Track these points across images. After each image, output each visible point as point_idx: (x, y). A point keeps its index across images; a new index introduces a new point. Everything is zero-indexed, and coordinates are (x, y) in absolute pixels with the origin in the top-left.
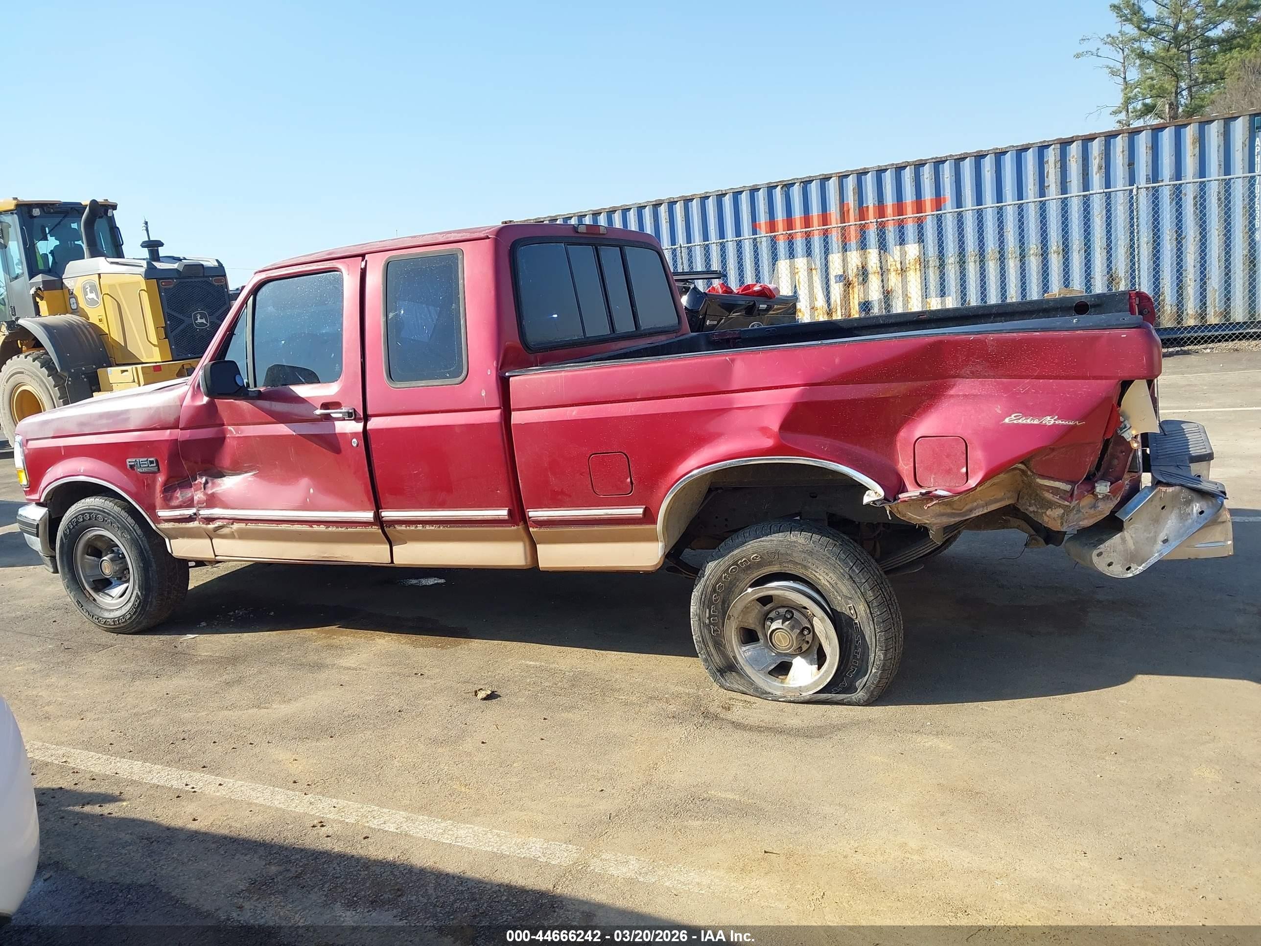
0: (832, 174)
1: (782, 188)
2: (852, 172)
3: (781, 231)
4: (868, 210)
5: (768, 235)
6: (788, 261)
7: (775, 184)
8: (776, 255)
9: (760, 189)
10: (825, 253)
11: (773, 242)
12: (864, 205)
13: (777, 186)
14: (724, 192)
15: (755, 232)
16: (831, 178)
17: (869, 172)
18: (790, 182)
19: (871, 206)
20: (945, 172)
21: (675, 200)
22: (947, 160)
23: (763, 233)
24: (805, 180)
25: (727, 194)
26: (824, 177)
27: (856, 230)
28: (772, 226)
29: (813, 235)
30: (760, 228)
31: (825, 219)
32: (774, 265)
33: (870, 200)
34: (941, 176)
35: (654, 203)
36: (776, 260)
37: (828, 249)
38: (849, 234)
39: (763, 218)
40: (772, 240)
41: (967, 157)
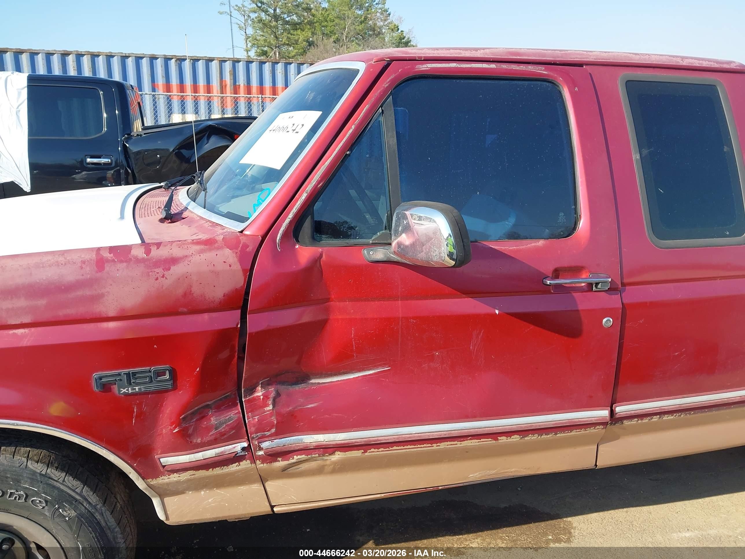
0: (214, 58)
1: (176, 61)
2: (229, 59)
3: (175, 92)
4: (239, 88)
5: (165, 93)
6: (181, 115)
7: (171, 57)
8: (171, 110)
9: (158, 58)
10: (209, 113)
11: (169, 100)
12: (237, 84)
13: (172, 59)
14: (127, 55)
15: (154, 90)
16: (214, 60)
17: (241, 61)
18: (183, 58)
19: (242, 85)
20: (291, 71)
21: (83, 53)
22: (293, 63)
23: (160, 91)
24: (194, 58)
25: (130, 57)
26: (208, 58)
27: (231, 101)
28: (168, 88)
29: (200, 99)
30: (158, 87)
31: (209, 89)
32: (169, 117)
33: (242, 81)
34: (288, 73)
35: (63, 52)
36: (171, 113)
37: (211, 111)
38: (226, 102)
39: (160, 81)
40: (168, 98)
41: (305, 64)
